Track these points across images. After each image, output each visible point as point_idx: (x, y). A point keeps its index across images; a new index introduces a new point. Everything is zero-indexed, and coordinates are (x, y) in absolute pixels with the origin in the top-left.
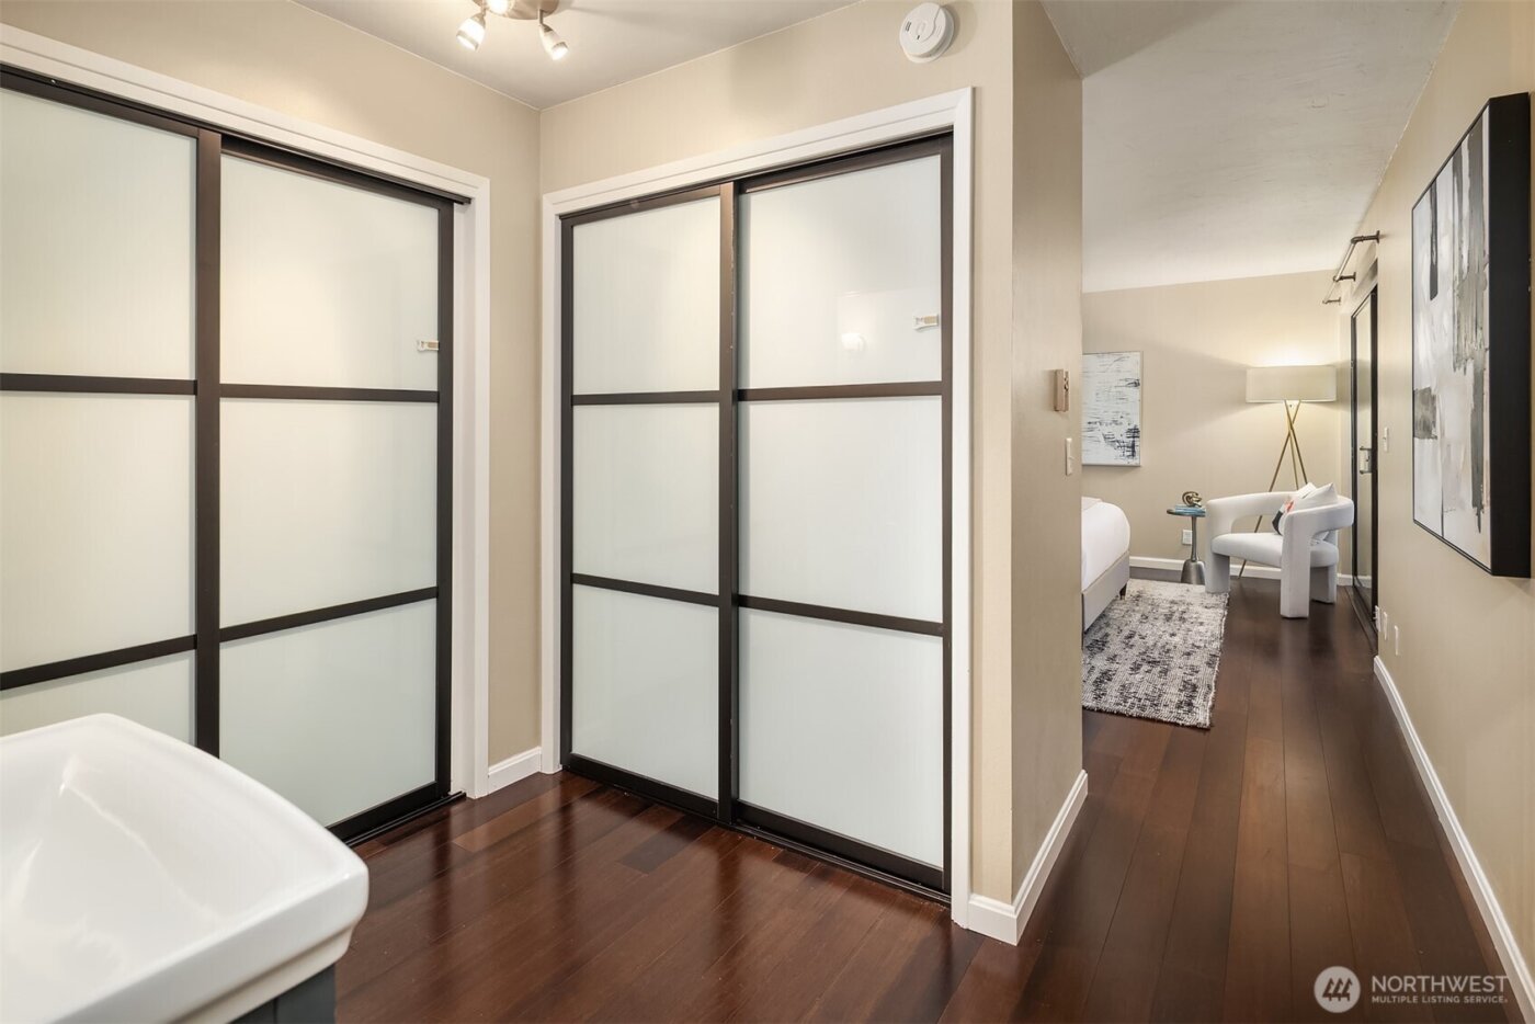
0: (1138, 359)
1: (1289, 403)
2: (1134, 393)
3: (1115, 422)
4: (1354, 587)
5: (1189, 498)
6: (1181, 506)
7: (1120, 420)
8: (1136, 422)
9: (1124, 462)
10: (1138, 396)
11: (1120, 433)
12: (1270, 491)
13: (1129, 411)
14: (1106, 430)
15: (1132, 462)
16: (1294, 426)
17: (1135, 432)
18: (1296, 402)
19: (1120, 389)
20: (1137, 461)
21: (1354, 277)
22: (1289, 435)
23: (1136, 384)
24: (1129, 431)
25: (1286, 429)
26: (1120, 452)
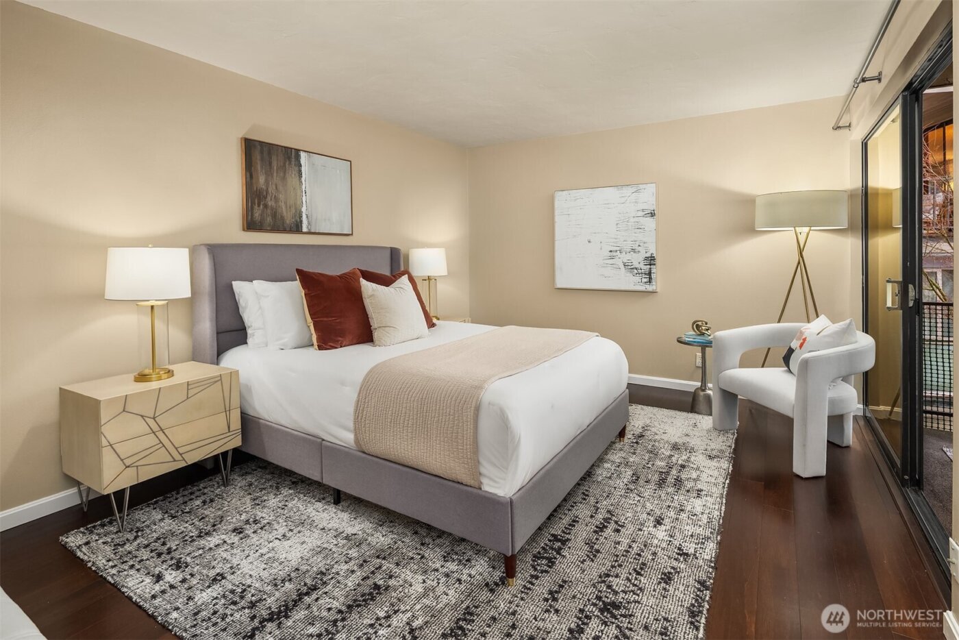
0: (654, 190)
1: (799, 230)
2: (650, 223)
3: (633, 250)
4: (865, 417)
5: (698, 326)
6: (690, 334)
7: (638, 249)
8: (652, 250)
9: (642, 288)
10: (654, 226)
11: (638, 260)
12: (779, 322)
13: (645, 240)
14: (626, 257)
15: (650, 288)
16: (804, 253)
17: (651, 260)
18: (806, 229)
19: (636, 219)
20: (654, 287)
21: (879, 79)
22: (799, 263)
23: (652, 215)
24: (646, 258)
25: (796, 257)
26: (638, 279)
